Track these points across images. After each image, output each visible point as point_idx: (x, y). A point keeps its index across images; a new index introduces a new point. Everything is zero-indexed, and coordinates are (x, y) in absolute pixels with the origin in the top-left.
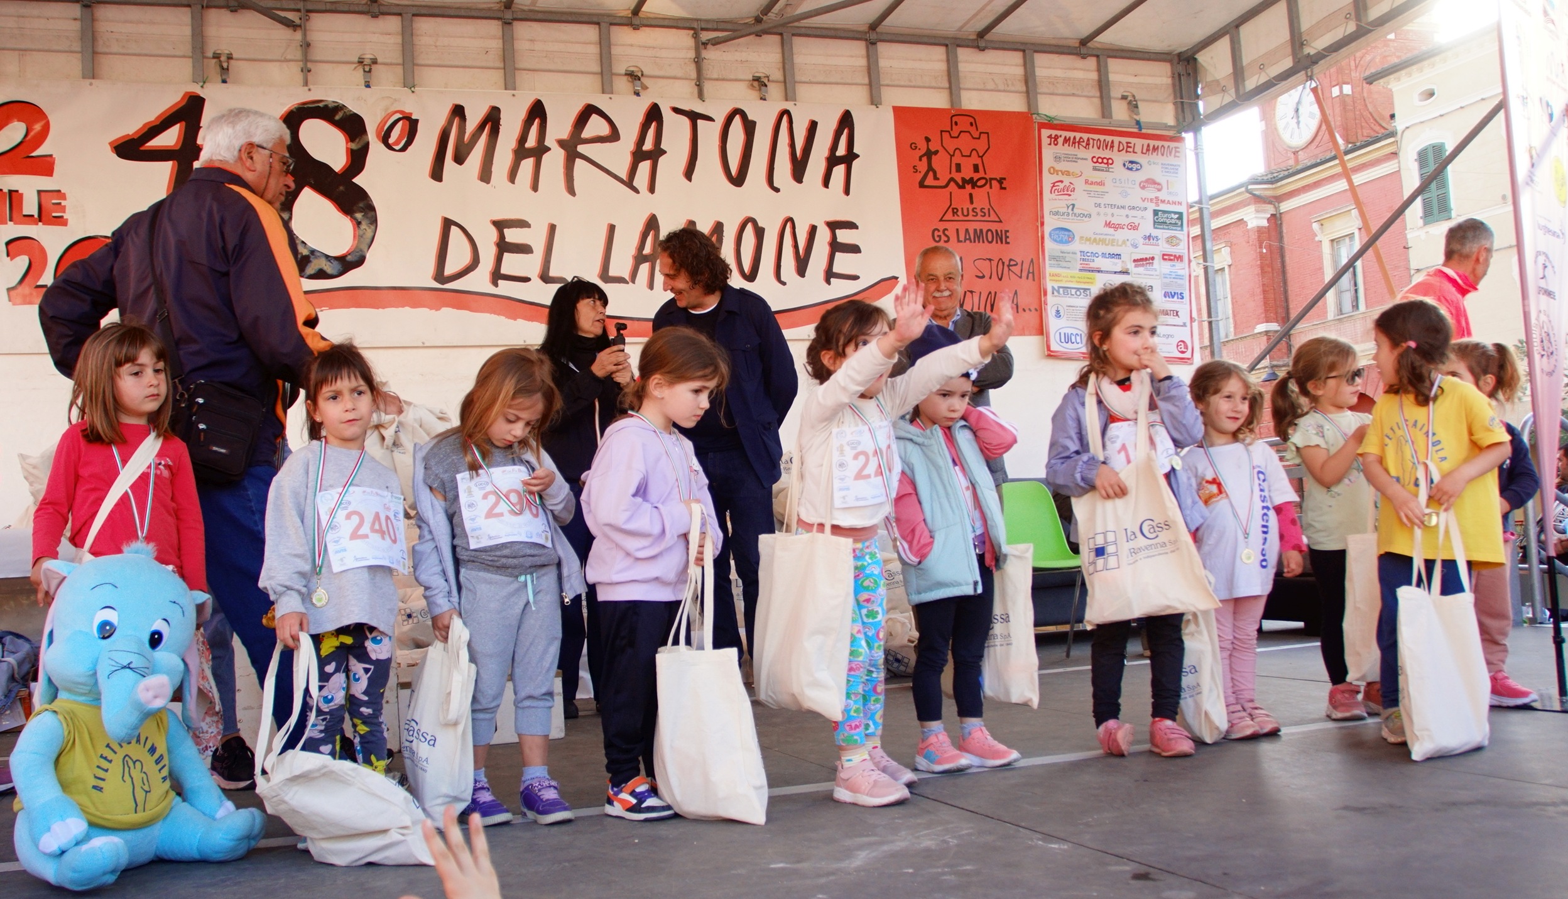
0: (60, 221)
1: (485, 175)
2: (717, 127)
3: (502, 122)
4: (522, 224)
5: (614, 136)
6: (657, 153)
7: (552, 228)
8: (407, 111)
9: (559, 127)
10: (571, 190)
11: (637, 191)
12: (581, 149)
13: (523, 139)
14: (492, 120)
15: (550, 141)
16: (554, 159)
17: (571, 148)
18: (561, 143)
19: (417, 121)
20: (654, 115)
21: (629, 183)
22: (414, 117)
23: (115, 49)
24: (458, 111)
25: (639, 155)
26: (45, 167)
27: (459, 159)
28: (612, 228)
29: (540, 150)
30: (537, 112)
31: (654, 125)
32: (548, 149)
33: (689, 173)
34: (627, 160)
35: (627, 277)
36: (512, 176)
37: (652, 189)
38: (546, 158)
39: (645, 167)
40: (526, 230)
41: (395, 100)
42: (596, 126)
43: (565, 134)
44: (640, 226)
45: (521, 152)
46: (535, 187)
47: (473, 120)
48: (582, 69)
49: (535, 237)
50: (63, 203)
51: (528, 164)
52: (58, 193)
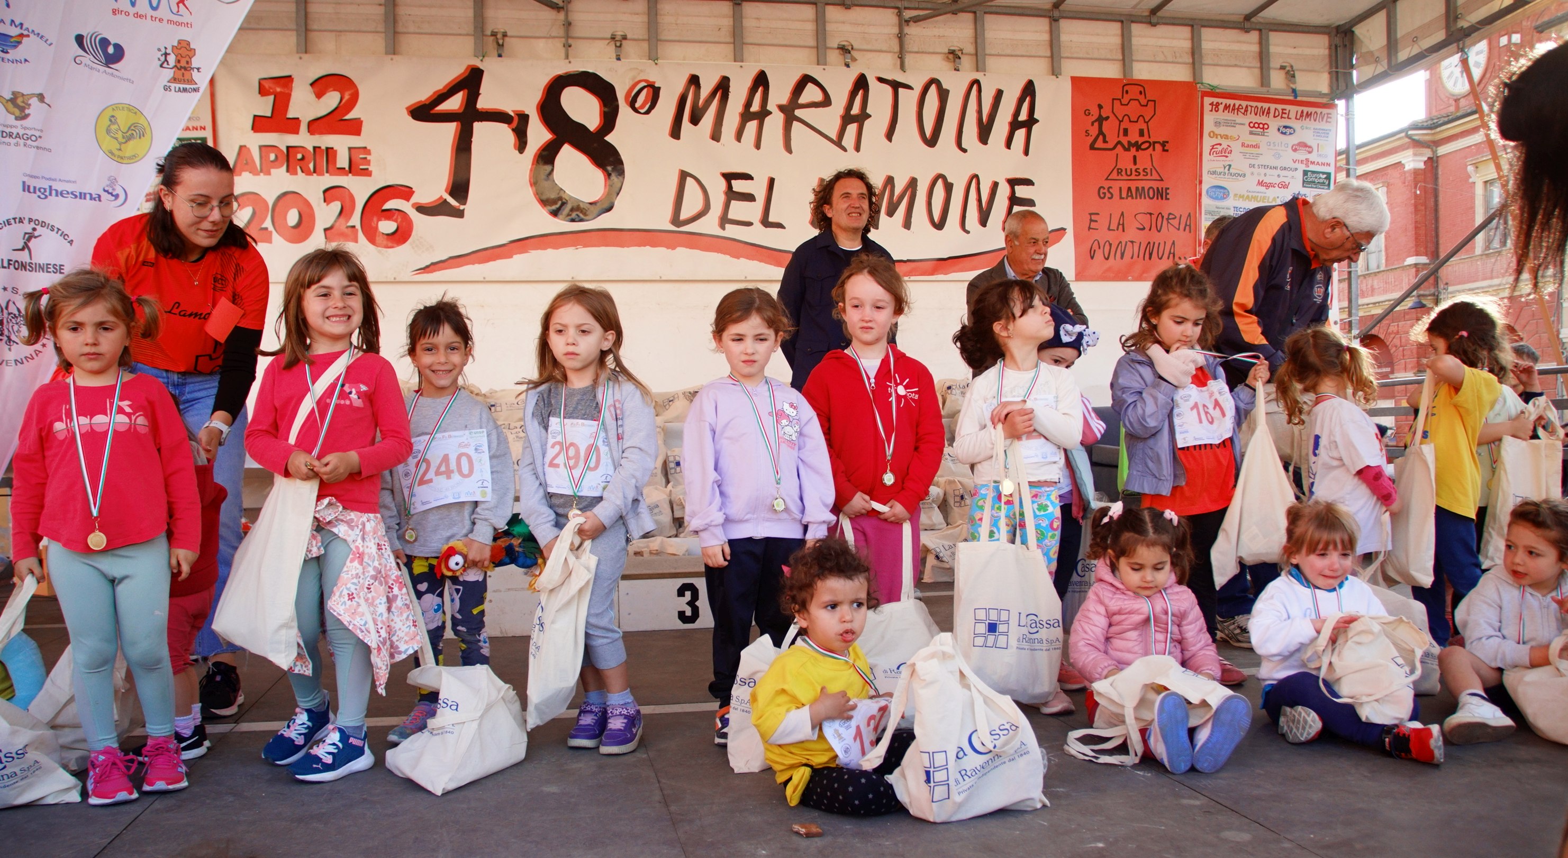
0: (366, 173)
1: (716, 136)
2: (915, 94)
3: (731, 90)
4: (747, 177)
5: (826, 101)
6: (863, 116)
7: (772, 182)
8: (651, 80)
9: (779, 94)
10: (788, 149)
11: (845, 150)
12: (798, 113)
13: (748, 104)
14: (723, 86)
15: (771, 106)
16: (775, 121)
17: (789, 111)
18: (781, 108)
19: (659, 88)
20: (861, 84)
21: (838, 143)
22: (656, 85)
23: (412, 29)
24: (694, 81)
25: (847, 119)
26: (355, 128)
27: (695, 120)
29: (763, 114)
30: (761, 81)
31: (861, 92)
32: (770, 113)
33: (889, 135)
34: (837, 122)
36: (739, 136)
37: (857, 148)
38: (768, 120)
39: (852, 128)
40: (750, 182)
41: (641, 71)
42: (811, 93)
43: (784, 101)
45: (747, 115)
46: (758, 146)
47: (707, 87)
48: (802, 43)
49: (757, 188)
50: (369, 157)
51: (752, 126)
52: (365, 150)
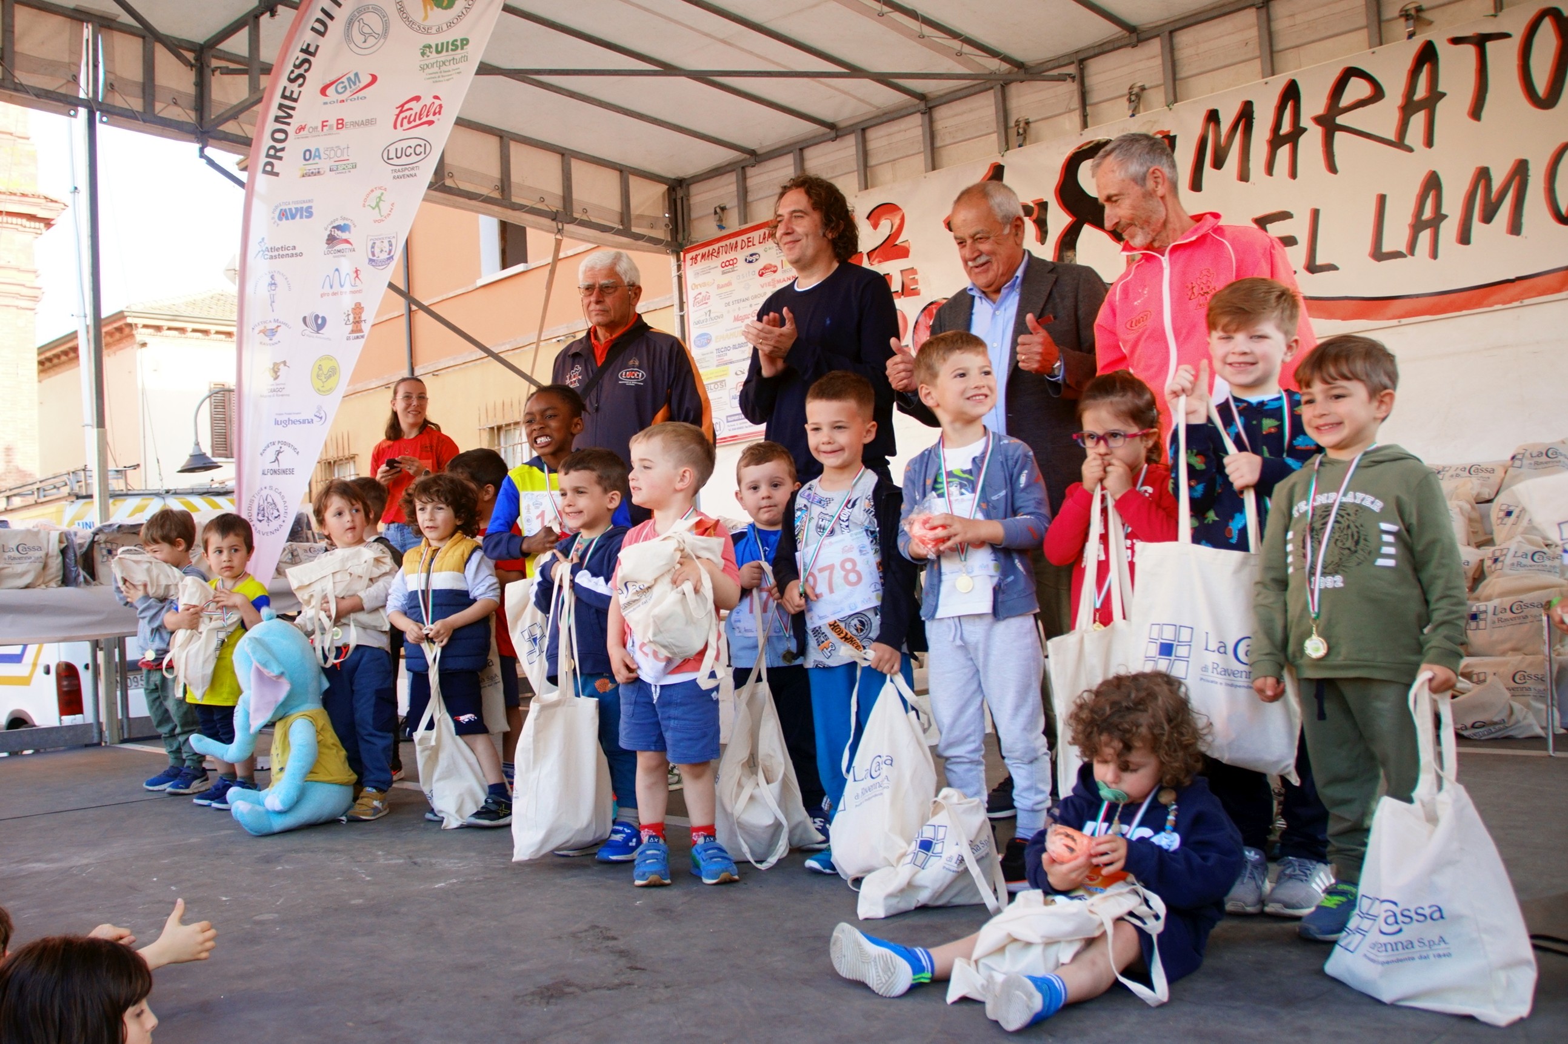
0: (915, 292)
1: (1244, 176)
2: (1512, 48)
3: (1255, 115)
4: (1285, 216)
5: (1378, 93)
6: (1435, 96)
7: (1315, 214)
8: (1166, 129)
9: (1313, 104)
10: (1332, 168)
11: (1410, 150)
12: (1340, 120)
13: (1277, 125)
14: (1246, 114)
15: (1305, 121)
16: (1312, 140)
17: (1328, 124)
18: (1318, 120)
19: (1175, 137)
20: (1427, 55)
21: (1399, 143)
22: (1172, 134)
23: (947, 142)
24: (1213, 117)
25: (1408, 108)
26: (903, 252)
27: (1218, 164)
28: (1382, 199)
29: (1298, 131)
30: (1291, 93)
32: (1304, 130)
33: (1476, 113)
34: (1395, 116)
35: (1404, 250)
36: (1270, 169)
37: (1429, 142)
38: (1302, 140)
39: (1418, 120)
40: (1288, 221)
41: (1155, 122)
42: (1357, 89)
43: (1320, 109)
44: (1416, 188)
45: (1276, 141)
46: (1293, 174)
47: (1226, 122)
48: (1353, 27)
49: (1298, 227)
50: (916, 277)
51: (1284, 152)
52: (913, 271)
